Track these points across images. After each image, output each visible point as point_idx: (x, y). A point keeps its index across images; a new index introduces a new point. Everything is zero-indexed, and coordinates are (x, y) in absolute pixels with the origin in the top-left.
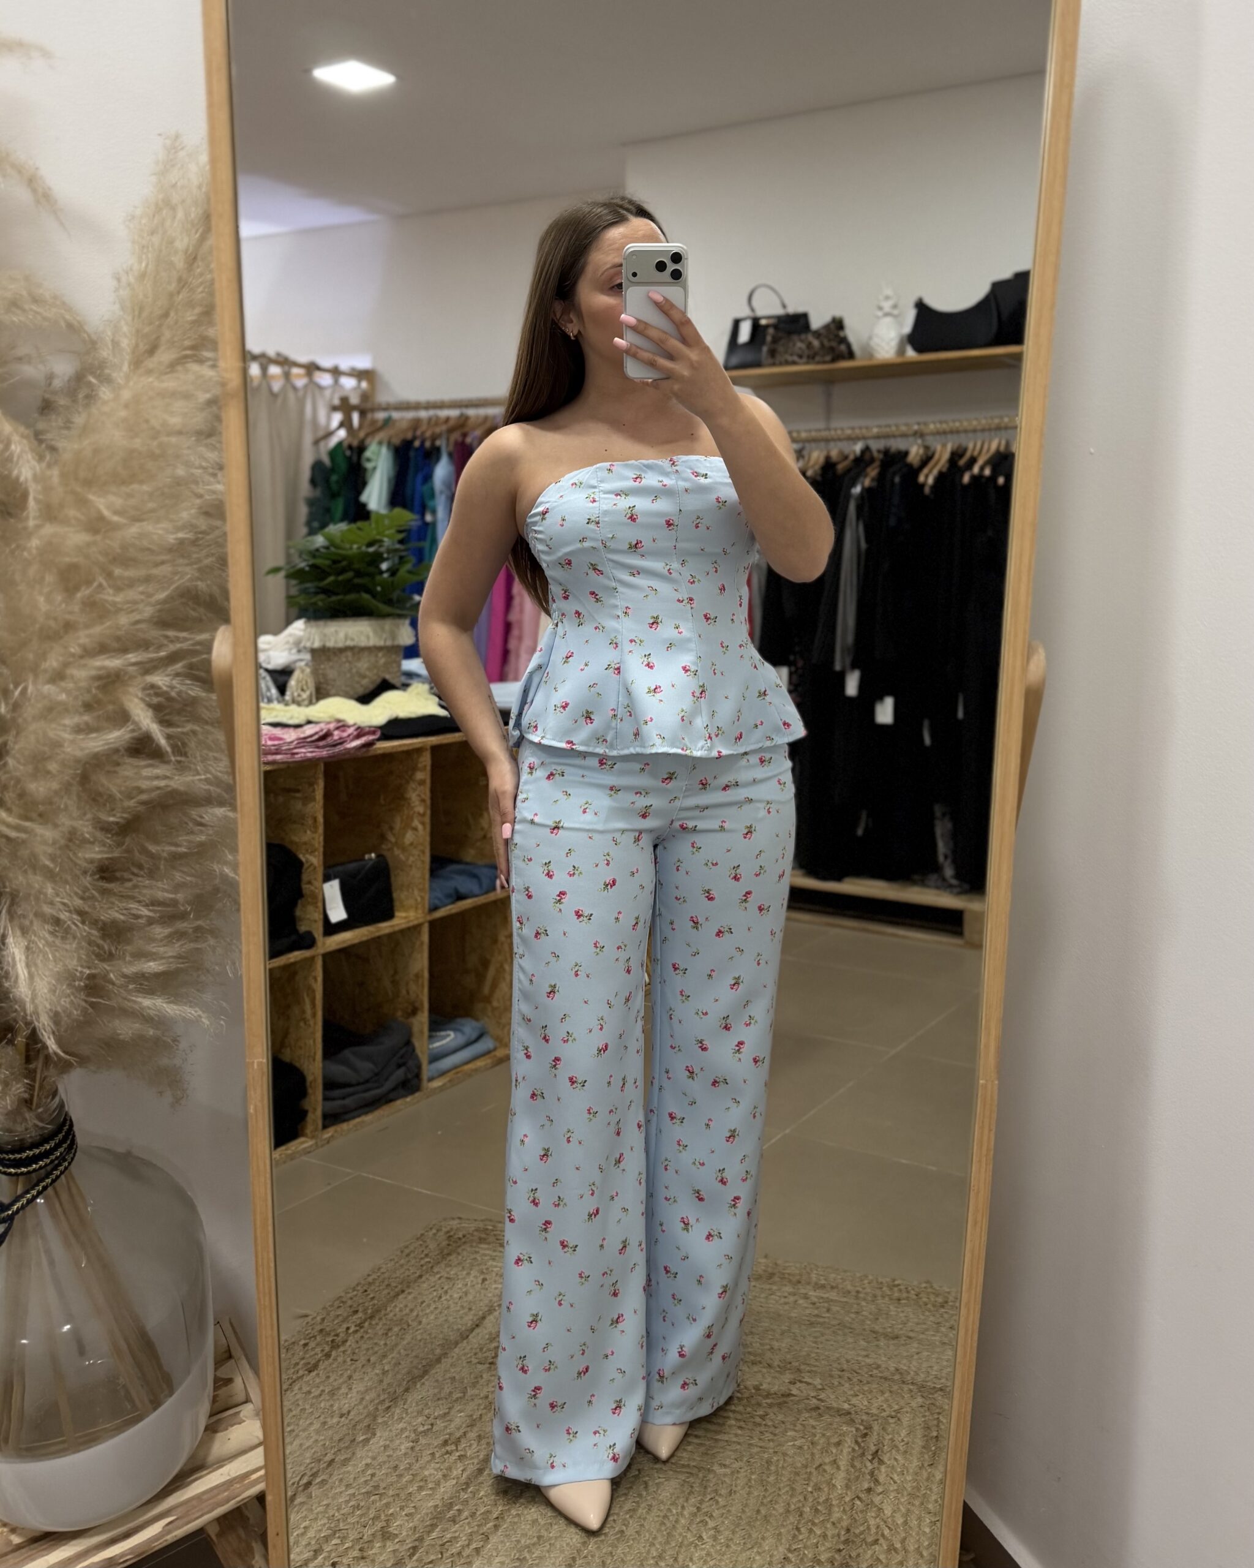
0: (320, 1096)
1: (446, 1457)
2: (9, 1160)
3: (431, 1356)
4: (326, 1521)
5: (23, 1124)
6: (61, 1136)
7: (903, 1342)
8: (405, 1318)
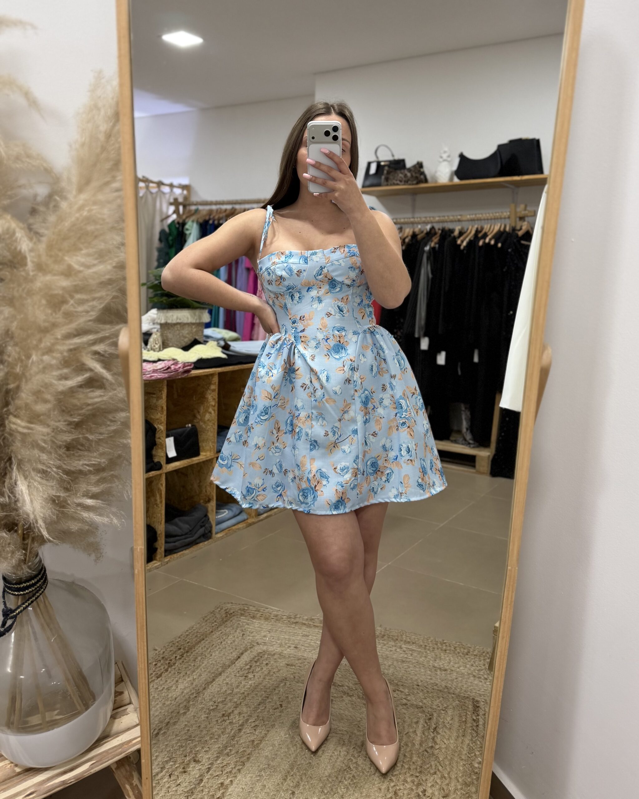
0: (163, 542)
1: (223, 723)
2: (14, 588)
3: (217, 672)
4: (166, 753)
5: (21, 572)
6: (40, 576)
7: (449, 673)
8: (204, 652)
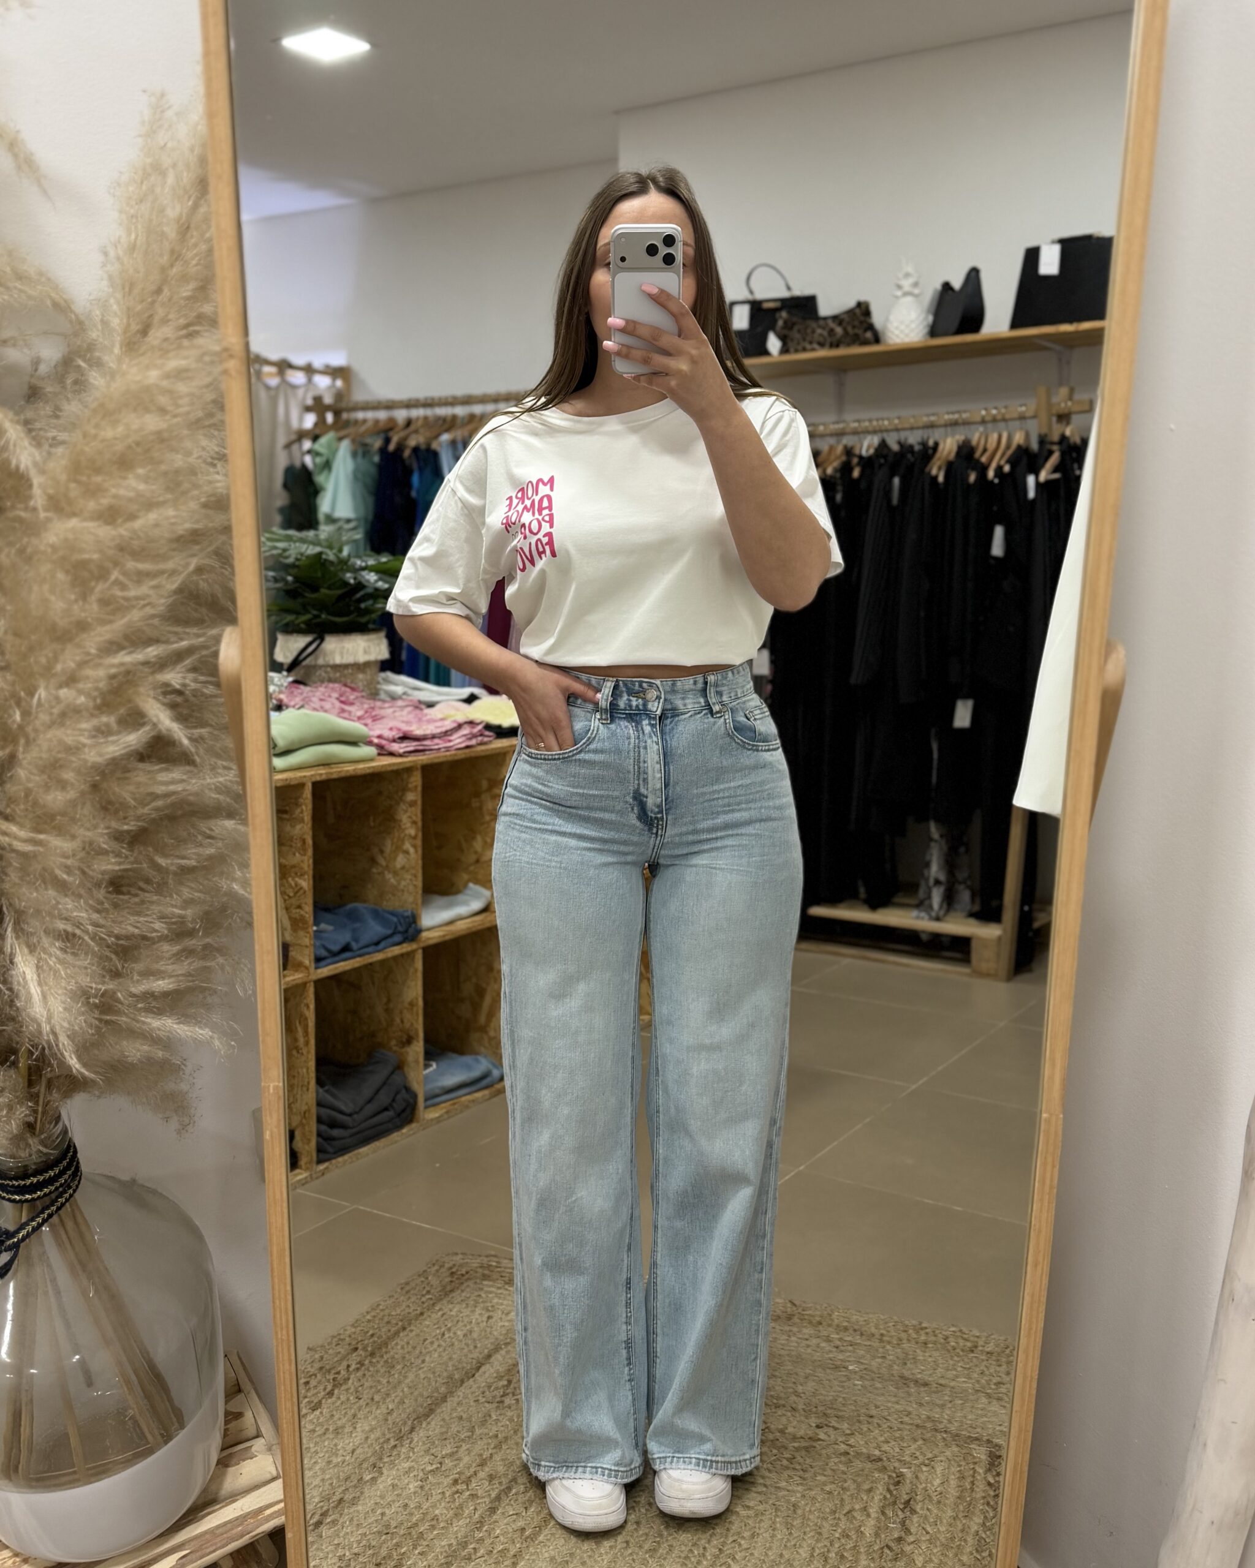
0: (314, 1127)
2: (13, 1186)
3: (436, 1394)
4: (336, 1560)
5: (27, 1150)
6: (65, 1163)
8: (407, 1356)
